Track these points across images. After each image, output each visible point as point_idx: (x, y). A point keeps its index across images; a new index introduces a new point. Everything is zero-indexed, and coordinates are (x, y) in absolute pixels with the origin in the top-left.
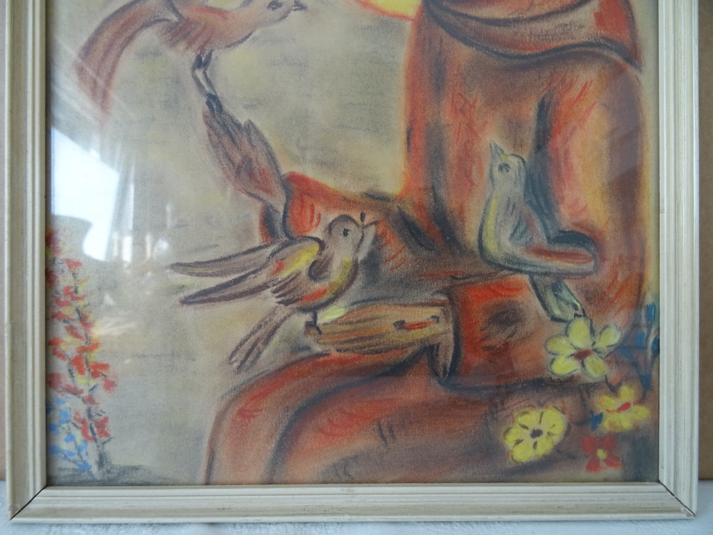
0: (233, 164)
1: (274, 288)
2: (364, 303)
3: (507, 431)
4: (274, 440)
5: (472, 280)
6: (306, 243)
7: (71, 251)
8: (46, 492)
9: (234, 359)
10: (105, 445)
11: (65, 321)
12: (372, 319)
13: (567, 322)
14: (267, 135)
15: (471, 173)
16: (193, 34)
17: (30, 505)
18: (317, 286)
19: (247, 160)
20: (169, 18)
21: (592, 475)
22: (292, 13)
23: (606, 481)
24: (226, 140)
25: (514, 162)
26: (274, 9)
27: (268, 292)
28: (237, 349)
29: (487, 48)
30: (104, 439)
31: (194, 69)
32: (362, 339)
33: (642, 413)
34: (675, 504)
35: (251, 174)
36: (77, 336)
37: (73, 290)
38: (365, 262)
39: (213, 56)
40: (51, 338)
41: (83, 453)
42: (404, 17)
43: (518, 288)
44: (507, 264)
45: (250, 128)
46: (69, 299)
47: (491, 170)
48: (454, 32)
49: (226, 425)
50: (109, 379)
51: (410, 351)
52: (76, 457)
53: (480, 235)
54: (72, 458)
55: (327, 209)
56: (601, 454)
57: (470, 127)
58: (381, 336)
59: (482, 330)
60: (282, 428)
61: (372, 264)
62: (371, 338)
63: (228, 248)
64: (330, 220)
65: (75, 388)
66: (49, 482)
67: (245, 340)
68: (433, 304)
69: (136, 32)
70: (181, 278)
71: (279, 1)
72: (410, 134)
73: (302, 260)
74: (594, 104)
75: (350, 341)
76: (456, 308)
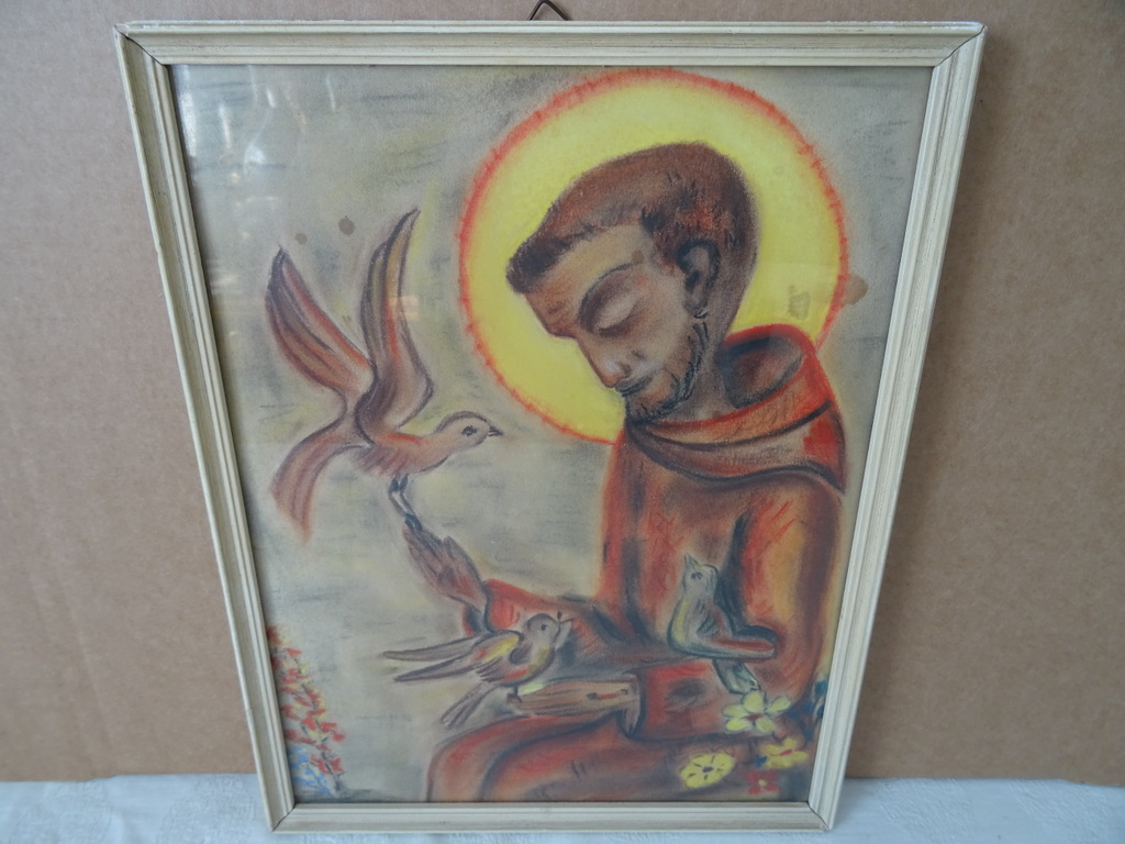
0: (435, 573)
1: (479, 669)
2: (561, 680)
3: (682, 769)
5: (660, 662)
6: (507, 636)
7: (291, 643)
8: (295, 810)
9: (445, 719)
10: (340, 776)
11: (293, 694)
12: (567, 692)
13: (744, 695)
14: (466, 549)
15: (664, 580)
16: (387, 459)
17: (286, 821)
18: (518, 668)
19: (449, 571)
20: (359, 444)
21: (754, 796)
22: (488, 438)
23: (764, 800)
24: (427, 553)
25: (707, 571)
26: (469, 434)
27: (473, 672)
28: (447, 713)
29: (689, 472)
30: (339, 772)
31: (390, 492)
32: (558, 706)
33: (802, 757)
34: (817, 821)
35: (453, 582)
36: (305, 704)
37: (296, 671)
38: (561, 650)
39: (409, 480)
40: (283, 705)
41: (322, 782)
42: (604, 442)
43: (702, 669)
44: (693, 652)
45: (449, 543)
46: (295, 678)
47: (684, 578)
48: (655, 457)
49: (442, 763)
50: (337, 733)
51: (601, 715)
53: (669, 629)
54: (313, 785)
55: (526, 609)
56: (762, 783)
57: (666, 541)
58: (575, 704)
59: (666, 699)
60: (489, 766)
61: (568, 651)
62: (565, 705)
63: (434, 639)
64: (529, 618)
65: (309, 740)
66: (297, 801)
67: (455, 707)
68: (622, 681)
69: (328, 458)
70: (392, 663)
71: (474, 427)
72: (606, 547)
73: (503, 648)
74: (791, 522)
75: (547, 708)
76: (644, 681)
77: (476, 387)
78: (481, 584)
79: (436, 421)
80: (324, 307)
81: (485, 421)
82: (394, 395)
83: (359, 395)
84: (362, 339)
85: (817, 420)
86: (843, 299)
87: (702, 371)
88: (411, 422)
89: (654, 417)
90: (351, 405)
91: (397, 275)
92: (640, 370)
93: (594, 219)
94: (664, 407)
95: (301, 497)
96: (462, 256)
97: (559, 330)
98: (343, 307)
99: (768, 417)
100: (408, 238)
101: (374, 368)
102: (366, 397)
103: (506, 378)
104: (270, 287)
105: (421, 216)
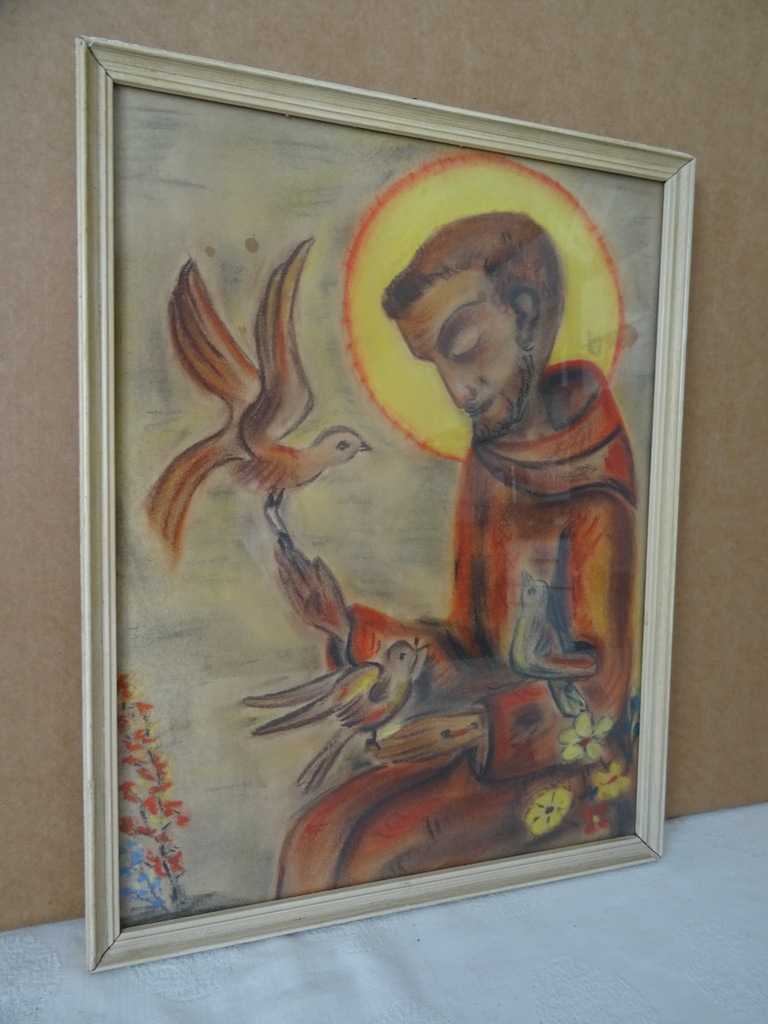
0: (302, 599)
1: (339, 712)
2: (416, 718)
3: (528, 812)
4: (338, 849)
5: (504, 688)
6: (368, 668)
7: (142, 694)
8: (126, 934)
9: (302, 781)
10: (179, 879)
11: (136, 764)
12: (423, 731)
13: (575, 717)
14: (334, 571)
15: (506, 597)
16: (265, 473)
17: (110, 952)
18: (377, 706)
19: (316, 596)
20: (240, 456)
21: (589, 837)
22: (359, 453)
23: (599, 840)
24: (296, 576)
25: (540, 587)
26: (342, 449)
27: (333, 716)
28: (305, 772)
30: (178, 873)
31: (266, 508)
32: (414, 749)
33: (625, 782)
34: (646, 851)
35: (319, 609)
36: (149, 778)
37: (144, 733)
38: (418, 682)
39: (285, 496)
40: (124, 782)
41: (156, 890)
42: (455, 459)
43: (538, 693)
44: (532, 674)
45: (318, 564)
46: (141, 742)
47: (522, 594)
49: (295, 842)
50: (182, 815)
51: (454, 755)
52: (150, 895)
53: (511, 650)
54: (144, 897)
55: (386, 636)
56: (596, 819)
57: (506, 557)
58: (430, 745)
59: (511, 730)
60: (345, 837)
61: (424, 682)
62: (421, 747)
63: (296, 679)
64: (389, 646)
65: (148, 829)
66: (125, 925)
67: (313, 763)
68: (473, 713)
69: (208, 470)
70: (252, 712)
71: (348, 442)
72: (458, 565)
73: (363, 684)
74: (601, 535)
75: (404, 753)
76: (491, 714)
77: (351, 402)
78: (345, 609)
79: (314, 435)
80: (223, 317)
81: (357, 435)
82: (279, 405)
83: (246, 406)
84: (254, 349)
85: (612, 442)
86: (623, 343)
87: (529, 397)
88: (292, 435)
89: (495, 437)
90: (237, 414)
91: (291, 294)
92: (484, 394)
93: (451, 262)
94: (503, 428)
95: (176, 513)
96: (347, 282)
97: (422, 354)
98: (240, 318)
99: (579, 439)
100: (303, 261)
101: (263, 379)
102: (252, 407)
103: (378, 396)
104: (175, 293)
105: (316, 244)
